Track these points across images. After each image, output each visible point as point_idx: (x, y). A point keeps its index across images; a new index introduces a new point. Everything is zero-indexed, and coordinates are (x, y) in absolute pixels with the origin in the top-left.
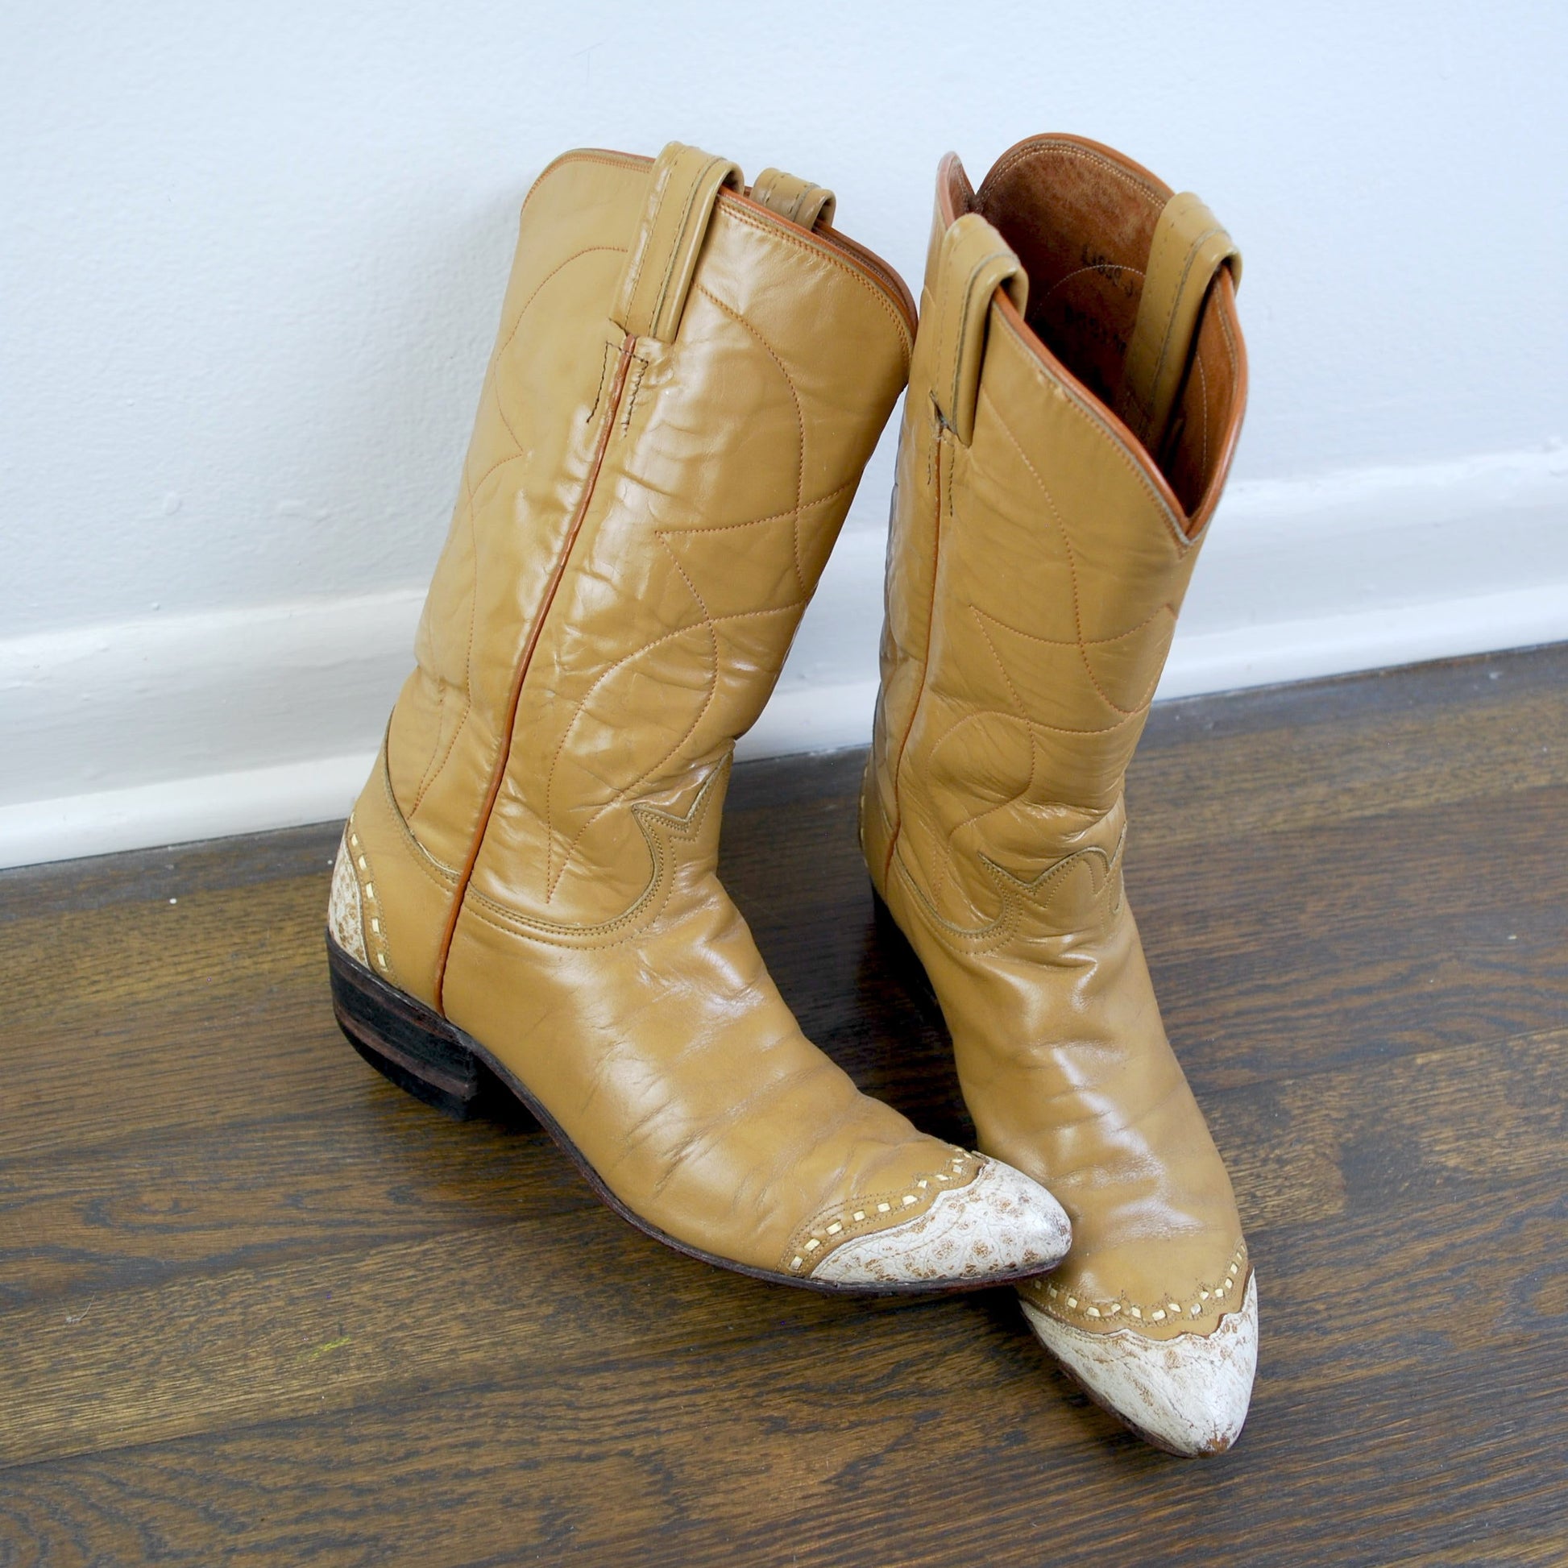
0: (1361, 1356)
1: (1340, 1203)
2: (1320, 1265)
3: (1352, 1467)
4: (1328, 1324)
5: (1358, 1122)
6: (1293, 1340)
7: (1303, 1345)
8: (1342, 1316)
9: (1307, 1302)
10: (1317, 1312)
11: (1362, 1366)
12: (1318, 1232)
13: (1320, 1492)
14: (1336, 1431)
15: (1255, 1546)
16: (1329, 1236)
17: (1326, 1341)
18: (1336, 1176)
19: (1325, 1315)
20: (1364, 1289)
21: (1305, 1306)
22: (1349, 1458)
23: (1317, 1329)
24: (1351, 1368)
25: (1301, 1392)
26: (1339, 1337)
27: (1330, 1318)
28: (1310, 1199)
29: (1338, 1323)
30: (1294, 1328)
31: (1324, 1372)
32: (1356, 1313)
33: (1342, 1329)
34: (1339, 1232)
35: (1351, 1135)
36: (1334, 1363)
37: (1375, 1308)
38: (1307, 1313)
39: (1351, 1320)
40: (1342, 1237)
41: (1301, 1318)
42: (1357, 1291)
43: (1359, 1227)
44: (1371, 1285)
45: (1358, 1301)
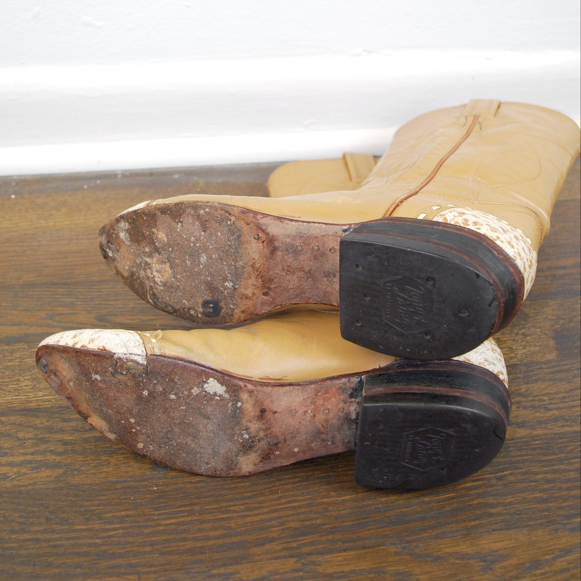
0: (567, 422)
1: (554, 354)
2: (545, 380)
3: (565, 471)
4: (550, 406)
5: (561, 322)
6: (532, 412)
7: (538, 415)
8: (556, 403)
9: (539, 396)
10: (544, 401)
11: (567, 426)
12: (544, 366)
13: (548, 481)
14: (555, 454)
15: (515, 504)
16: (549, 368)
17: (549, 414)
18: (552, 343)
19: (548, 402)
20: (567, 392)
21: (538, 398)
22: (562, 467)
23: (545, 408)
24: (562, 426)
25: (538, 435)
26: (556, 412)
27: (551, 403)
28: (539, 352)
29: (555, 406)
30: (533, 407)
31: (549, 427)
32: (563, 402)
33: (557, 409)
34: (555, 367)
35: (558, 326)
36: (554, 424)
37: (573, 401)
38: (539, 400)
39: (561, 405)
40: (556, 369)
41: (536, 403)
42: (564, 393)
43: (564, 365)
44: (571, 390)
45: (565, 397)
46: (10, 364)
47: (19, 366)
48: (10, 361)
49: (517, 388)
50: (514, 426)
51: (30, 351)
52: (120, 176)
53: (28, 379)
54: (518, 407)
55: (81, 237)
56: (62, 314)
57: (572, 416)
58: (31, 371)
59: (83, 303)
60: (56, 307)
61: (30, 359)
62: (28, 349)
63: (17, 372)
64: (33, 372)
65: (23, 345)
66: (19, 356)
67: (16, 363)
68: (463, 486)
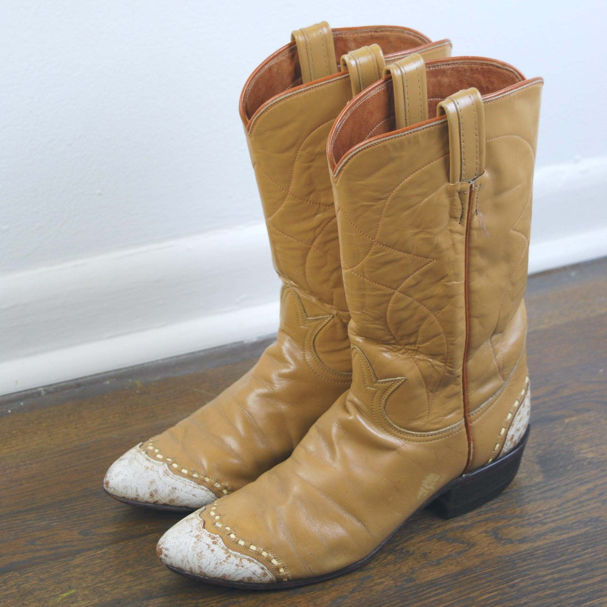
0: (563, 530)
1: (541, 477)
2: (537, 500)
3: (569, 569)
4: (545, 521)
5: (543, 447)
6: (530, 528)
7: (535, 530)
8: (550, 517)
9: (534, 514)
10: (539, 517)
11: (563, 534)
12: (533, 489)
13: (555, 580)
14: (557, 558)
15: (530, 603)
16: (538, 489)
17: (545, 527)
18: (537, 467)
19: (543, 518)
20: (559, 506)
21: (533, 516)
22: (566, 566)
23: (541, 523)
24: (560, 535)
25: (539, 546)
26: (553, 525)
27: (546, 518)
28: (527, 478)
29: (550, 520)
30: (530, 524)
31: (548, 537)
32: (558, 515)
33: (552, 522)
34: (543, 487)
35: (540, 452)
36: (551, 534)
37: (566, 512)
38: (535, 518)
39: (555, 518)
40: (544, 489)
41: (532, 520)
42: (556, 507)
43: (551, 484)
44: (562, 504)
45: (557, 511)
46: (7, 593)
47: (18, 592)
48: (6, 590)
49: (512, 511)
50: (516, 543)
51: (23, 577)
52: (43, 393)
53: (34, 602)
54: (516, 527)
55: (28, 462)
56: (42, 538)
57: (567, 525)
58: (33, 594)
59: (59, 523)
60: (33, 532)
61: (27, 584)
62: (20, 576)
63: (18, 598)
64: (35, 594)
65: (14, 574)
66: (13, 584)
67: (13, 591)
68: (481, 598)
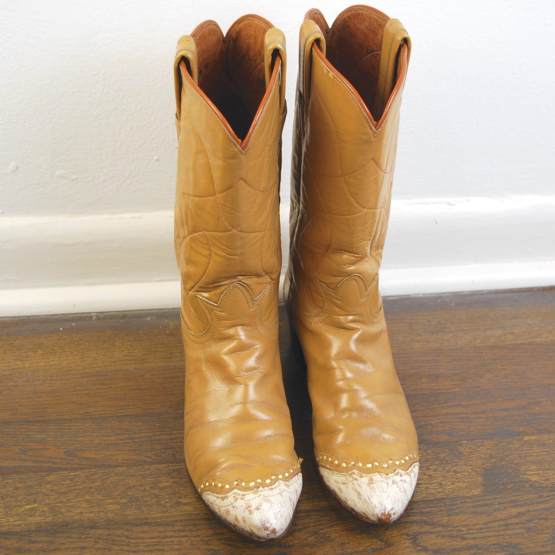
0: (479, 550)
1: (480, 490)
2: (466, 513)
4: (466, 536)
5: (493, 460)
6: (450, 540)
7: (454, 543)
8: (473, 534)
10: (462, 531)
12: (468, 500)
16: (473, 502)
17: (465, 542)
18: (480, 479)
19: (466, 532)
20: (484, 524)
21: (457, 528)
23: (461, 537)
26: (472, 542)
27: (468, 534)
28: (466, 488)
29: (471, 536)
30: (451, 536)
32: (480, 533)
33: (472, 538)
34: (479, 501)
35: (489, 464)
36: (466, 551)
37: (489, 532)
38: (457, 531)
39: (477, 535)
40: (478, 503)
41: (454, 532)
42: (482, 524)
43: (487, 500)
44: (489, 522)
45: (482, 528)
49: (440, 519)
50: (430, 552)
54: (437, 536)
57: (485, 545)
